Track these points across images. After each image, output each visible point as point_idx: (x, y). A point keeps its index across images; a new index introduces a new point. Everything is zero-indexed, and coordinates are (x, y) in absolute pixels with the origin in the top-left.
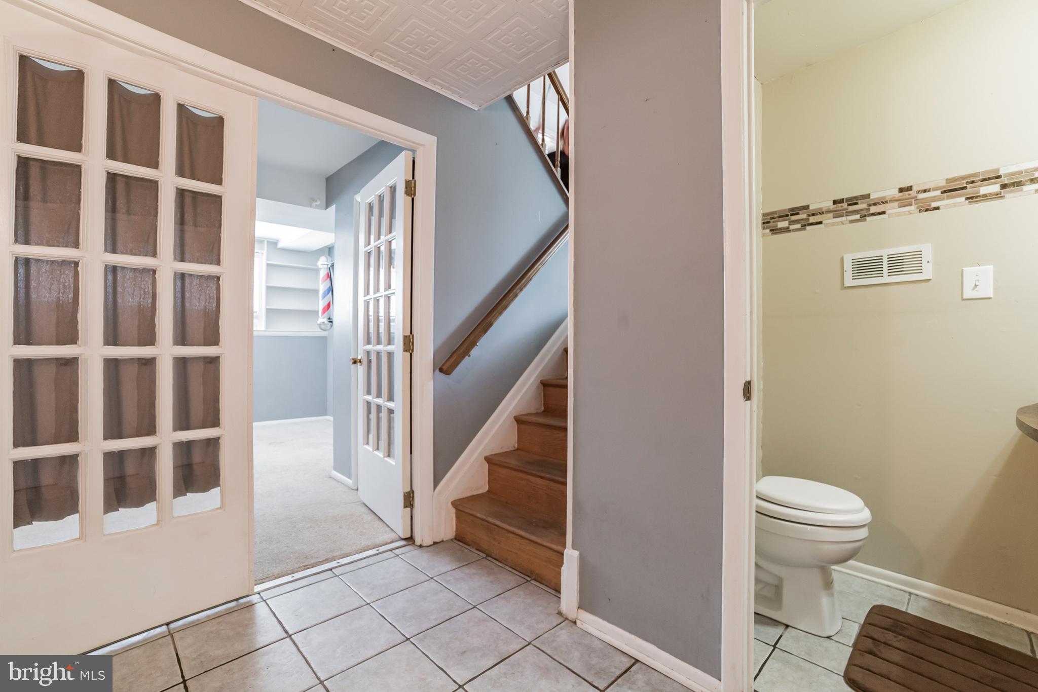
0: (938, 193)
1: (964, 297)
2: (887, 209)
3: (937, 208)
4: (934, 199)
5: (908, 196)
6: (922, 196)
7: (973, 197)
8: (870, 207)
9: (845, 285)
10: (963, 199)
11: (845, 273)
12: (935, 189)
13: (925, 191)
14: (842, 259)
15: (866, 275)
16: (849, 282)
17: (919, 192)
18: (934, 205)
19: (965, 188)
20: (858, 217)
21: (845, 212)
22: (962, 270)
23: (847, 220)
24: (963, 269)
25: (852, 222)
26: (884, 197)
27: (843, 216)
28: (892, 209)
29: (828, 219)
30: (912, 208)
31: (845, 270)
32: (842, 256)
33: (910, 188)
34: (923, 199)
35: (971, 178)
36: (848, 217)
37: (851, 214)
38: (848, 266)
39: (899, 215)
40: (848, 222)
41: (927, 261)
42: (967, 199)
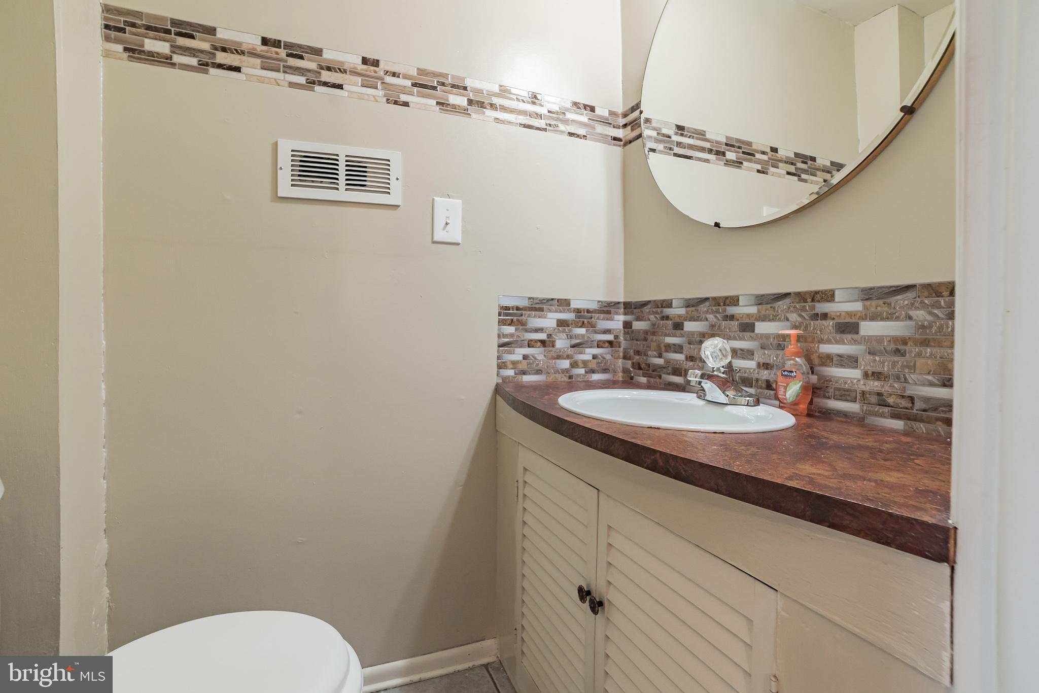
0: (408, 83)
1: (436, 239)
2: (346, 82)
3: (406, 104)
4: (403, 89)
5: (373, 74)
6: (389, 79)
7: (444, 103)
8: (322, 71)
9: (279, 195)
10: (434, 102)
11: (279, 171)
12: (406, 77)
13: (394, 75)
14: (275, 146)
15: (313, 181)
16: (285, 189)
17: (386, 72)
18: (404, 98)
19: (435, 88)
20: (302, 80)
21: (282, 64)
22: (433, 200)
23: (284, 80)
24: (435, 198)
25: (292, 85)
26: (342, 63)
27: (278, 71)
28: (353, 85)
29: (251, 66)
30: (380, 93)
31: (279, 167)
32: (274, 141)
33: (376, 63)
34: (392, 85)
35: (442, 78)
36: (287, 75)
37: (291, 72)
38: (285, 161)
39: (361, 97)
40: (286, 84)
41: (396, 178)
42: (438, 103)
